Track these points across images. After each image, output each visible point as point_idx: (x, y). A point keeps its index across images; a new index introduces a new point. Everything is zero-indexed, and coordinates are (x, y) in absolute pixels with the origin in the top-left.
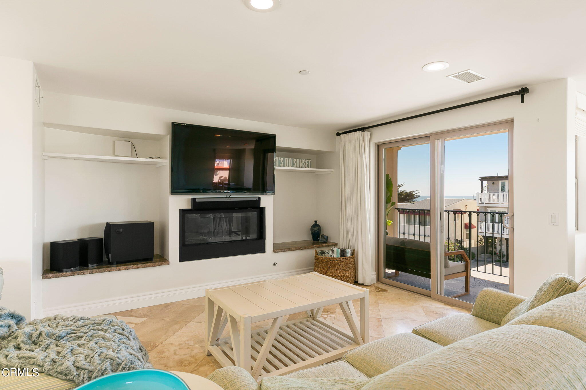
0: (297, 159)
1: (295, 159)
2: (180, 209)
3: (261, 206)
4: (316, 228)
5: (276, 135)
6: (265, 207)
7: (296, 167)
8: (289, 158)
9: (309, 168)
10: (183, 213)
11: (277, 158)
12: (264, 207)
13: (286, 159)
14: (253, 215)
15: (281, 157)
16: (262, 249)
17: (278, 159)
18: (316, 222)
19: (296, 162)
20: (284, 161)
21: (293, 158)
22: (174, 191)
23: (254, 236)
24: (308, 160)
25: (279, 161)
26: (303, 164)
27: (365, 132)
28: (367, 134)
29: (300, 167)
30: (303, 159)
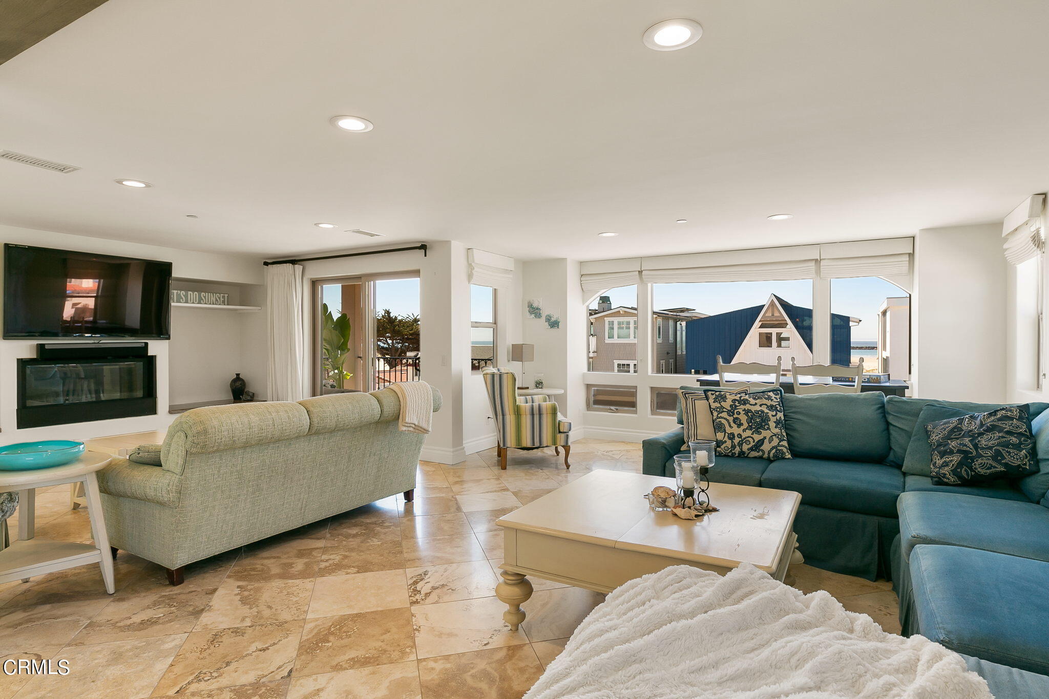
0: (207, 294)
1: (202, 293)
2: (18, 360)
3: (149, 354)
4: (238, 384)
5: (171, 263)
6: (156, 356)
7: (206, 304)
8: (193, 291)
9: (225, 305)
10: (22, 364)
11: (175, 292)
12: (154, 355)
13: (189, 292)
14: (138, 366)
15: (181, 290)
16: (151, 410)
17: (177, 293)
18: (238, 375)
19: (205, 297)
20: (186, 296)
21: (200, 291)
22: (8, 334)
23: (139, 393)
24: (223, 295)
25: (178, 295)
26: (216, 300)
27: (296, 266)
28: (299, 268)
29: (212, 303)
30: (216, 293)
